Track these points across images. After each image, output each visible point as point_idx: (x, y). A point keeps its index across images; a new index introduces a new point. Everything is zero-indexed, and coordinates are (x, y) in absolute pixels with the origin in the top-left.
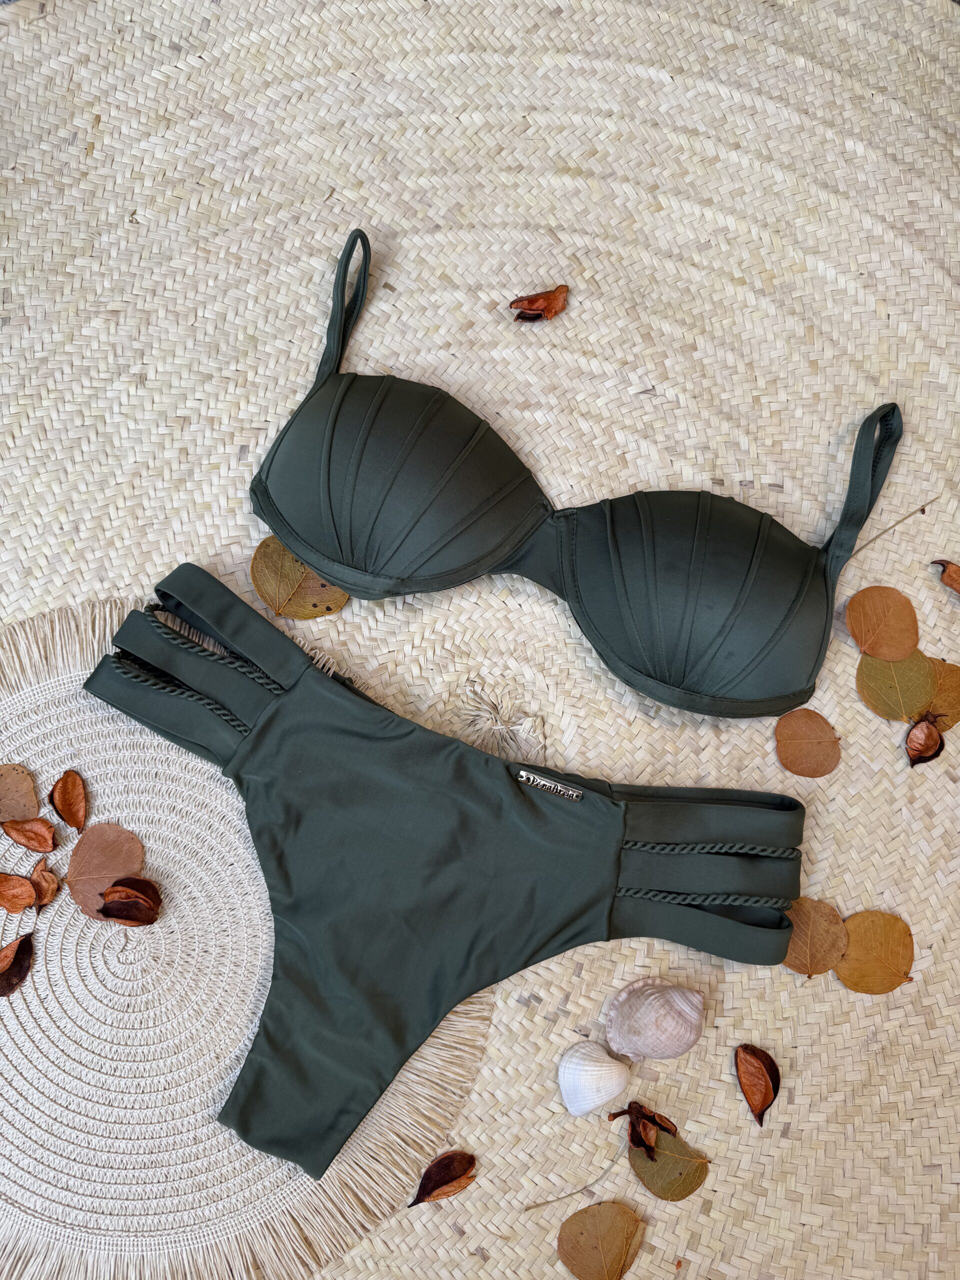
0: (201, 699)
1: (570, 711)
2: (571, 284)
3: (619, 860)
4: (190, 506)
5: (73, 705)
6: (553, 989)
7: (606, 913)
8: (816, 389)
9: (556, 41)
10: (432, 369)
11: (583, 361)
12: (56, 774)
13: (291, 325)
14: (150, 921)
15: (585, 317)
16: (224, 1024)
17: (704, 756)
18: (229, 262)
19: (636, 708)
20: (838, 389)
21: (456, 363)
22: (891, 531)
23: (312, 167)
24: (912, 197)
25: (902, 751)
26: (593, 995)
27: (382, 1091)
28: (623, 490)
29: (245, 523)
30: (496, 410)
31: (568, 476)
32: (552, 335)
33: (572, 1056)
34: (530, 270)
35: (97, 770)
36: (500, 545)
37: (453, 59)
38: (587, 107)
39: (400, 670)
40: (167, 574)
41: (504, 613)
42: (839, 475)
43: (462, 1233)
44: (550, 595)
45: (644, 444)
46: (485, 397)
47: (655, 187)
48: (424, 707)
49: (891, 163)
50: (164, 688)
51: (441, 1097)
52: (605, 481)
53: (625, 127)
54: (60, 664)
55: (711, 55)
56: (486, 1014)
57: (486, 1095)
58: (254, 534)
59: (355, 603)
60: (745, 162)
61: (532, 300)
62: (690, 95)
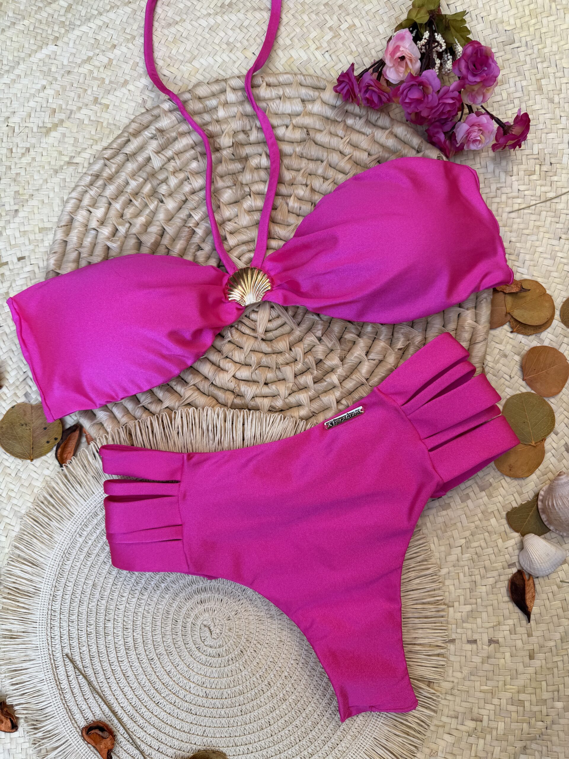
38: (31, 94)
43: (475, 641)
47: (96, 101)
53: (56, 86)
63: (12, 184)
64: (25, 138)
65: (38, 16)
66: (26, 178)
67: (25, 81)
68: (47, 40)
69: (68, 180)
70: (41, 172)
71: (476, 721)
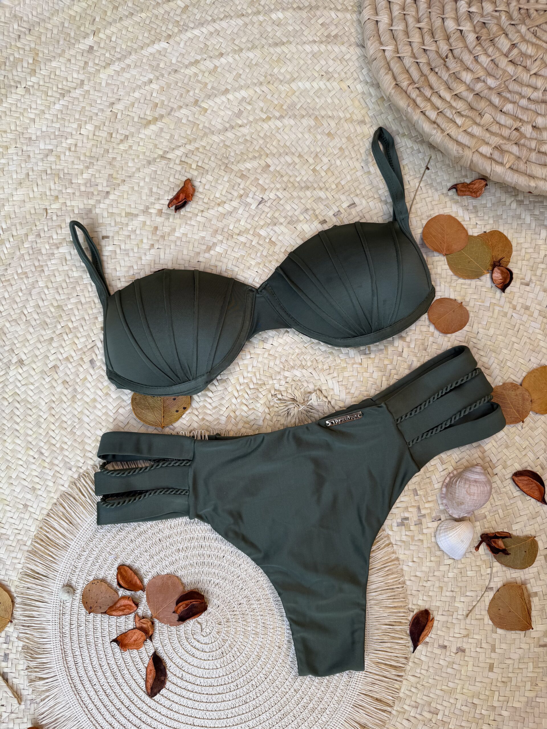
0: (155, 492)
1: (329, 377)
2: (189, 176)
3: (399, 430)
4: (86, 406)
5: (99, 535)
6: (410, 509)
7: (410, 458)
8: (339, 145)
9: (100, 63)
10: (153, 262)
11: (220, 209)
12: (114, 572)
13: (72, 288)
14: (205, 609)
15: (207, 187)
16: (272, 631)
17: (405, 354)
18: (22, 279)
19: (359, 355)
20: (349, 138)
21: (162, 251)
22: (420, 188)
23: (28, 206)
24: (320, 21)
25: (494, 288)
26: (430, 499)
27: (365, 611)
28: (282, 257)
29: (117, 396)
30: (197, 260)
31: (252, 268)
32: (198, 207)
33: (439, 534)
34: (166, 182)
35: (131, 557)
36: (243, 324)
37: (57, 107)
38: (137, 85)
39: (237, 413)
40: (98, 445)
41: (267, 353)
42: (378, 179)
43: (445, 647)
44: (283, 330)
45: (276, 228)
46: (187, 258)
47: (197, 101)
48: (261, 423)
49: (299, 11)
50: (135, 499)
51: (393, 594)
52: (270, 258)
53: (162, 82)
54: (79, 521)
55: (178, 19)
56: (387, 542)
57: (412, 578)
58: (125, 398)
59: (195, 397)
60: (231, 60)
61: (177, 197)
62: (182, 45)
63: (108, 167)
64: (126, 125)
65: (155, 12)
66: (121, 164)
67: (134, 72)
68: (160, 36)
69: (159, 173)
70: (136, 161)
71: (433, 713)
